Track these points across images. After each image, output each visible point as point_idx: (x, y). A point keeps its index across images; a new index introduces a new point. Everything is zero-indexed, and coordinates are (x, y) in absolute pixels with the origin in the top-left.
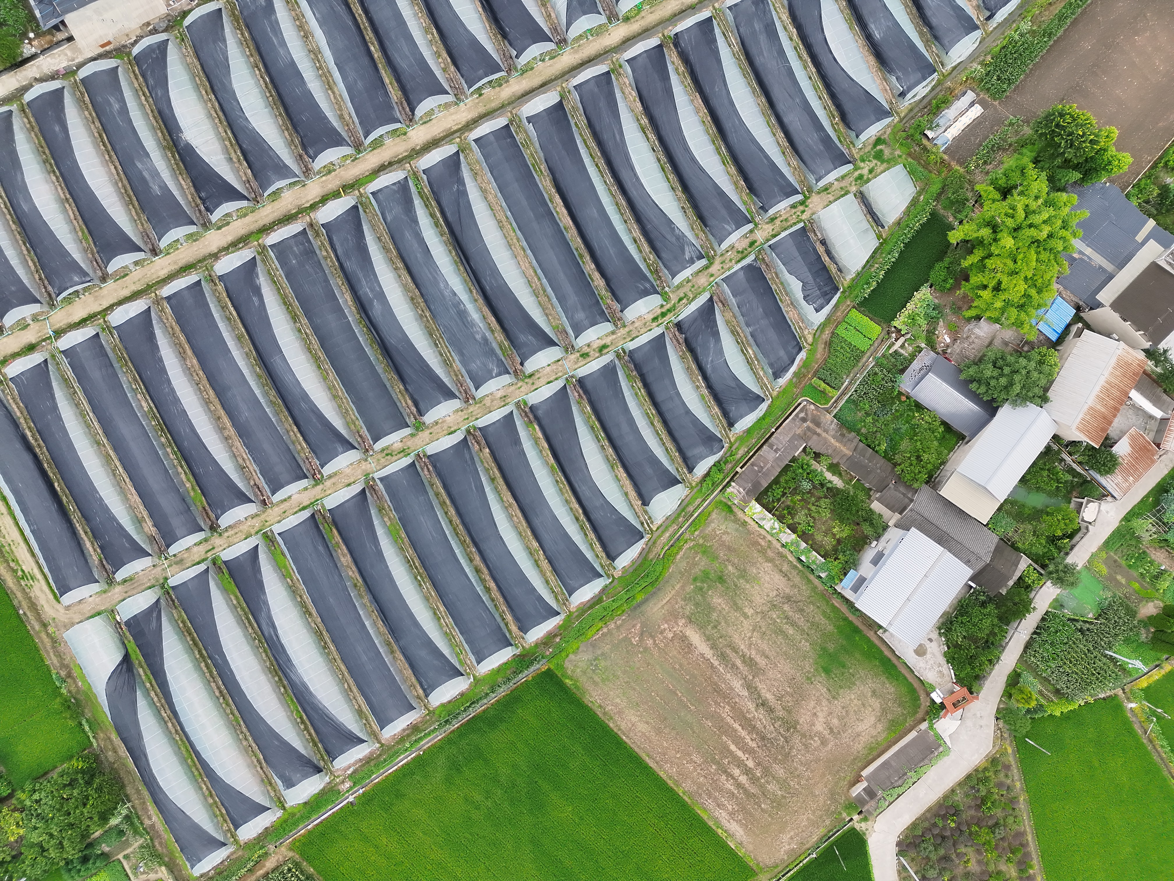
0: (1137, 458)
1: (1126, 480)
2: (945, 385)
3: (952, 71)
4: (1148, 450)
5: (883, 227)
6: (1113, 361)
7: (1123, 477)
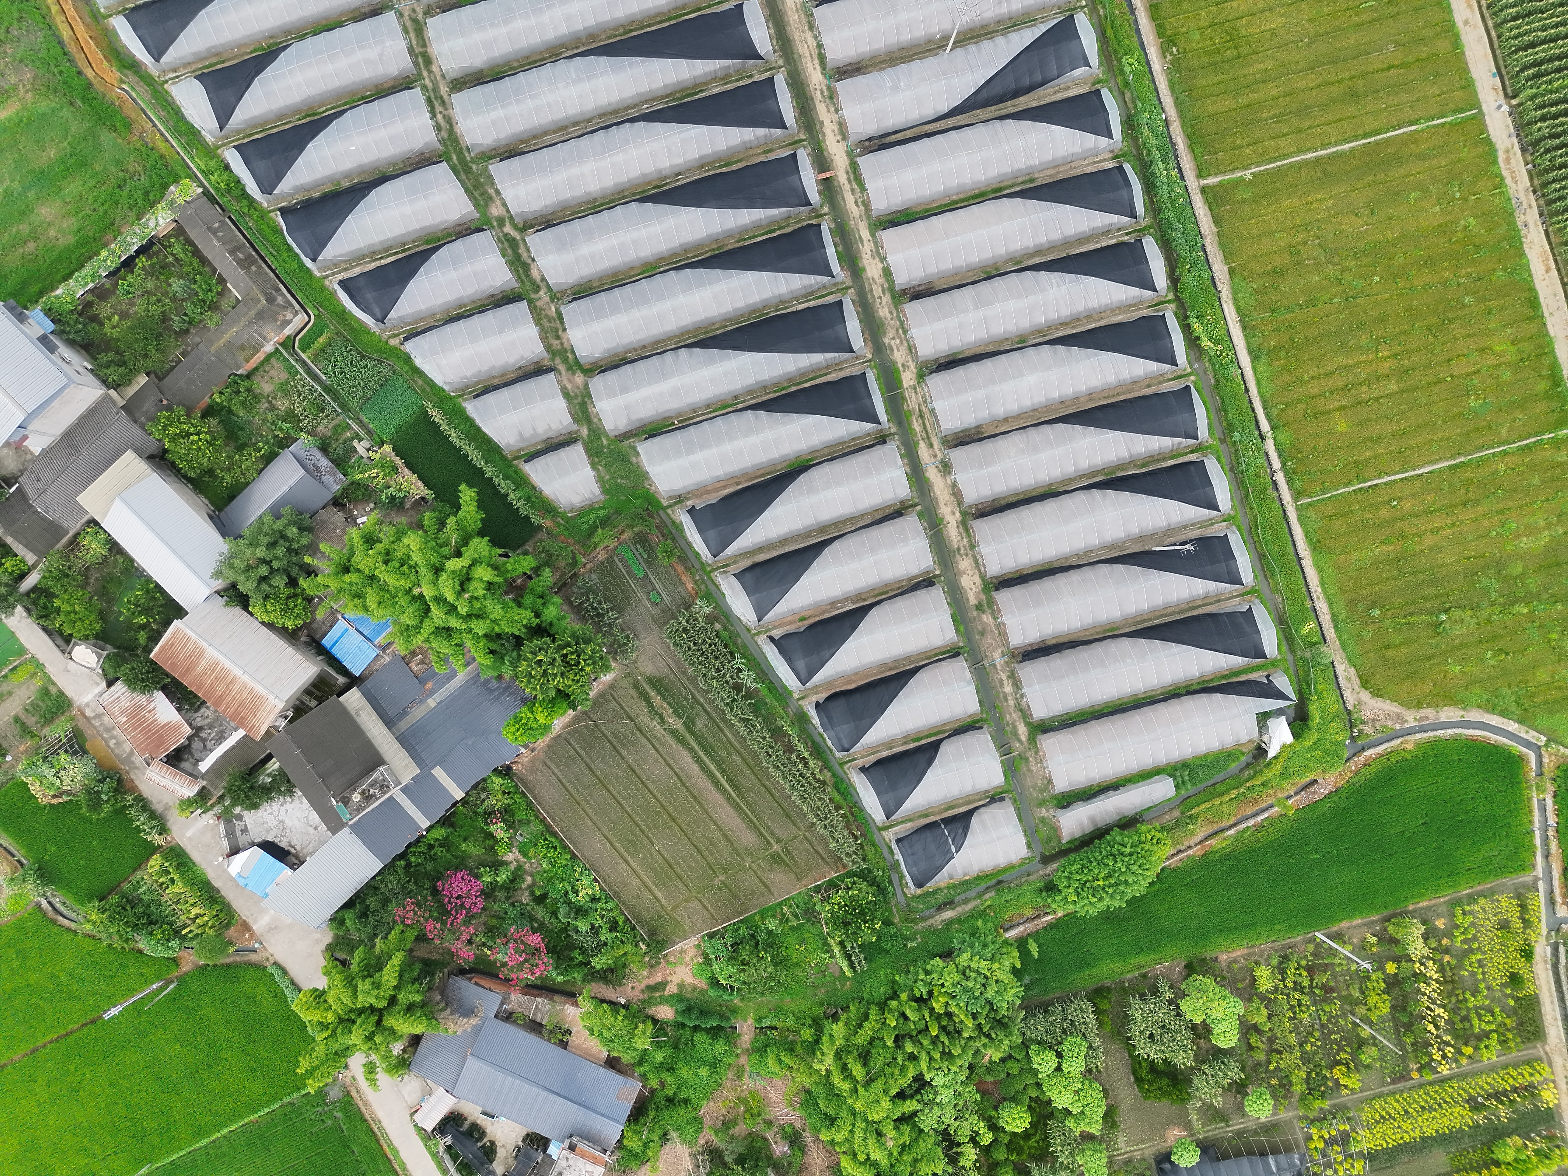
0: (150, 731)
1: (122, 713)
2: (285, 488)
3: (715, 584)
4: (158, 747)
5: (525, 462)
6: (260, 689)
7: (126, 710)
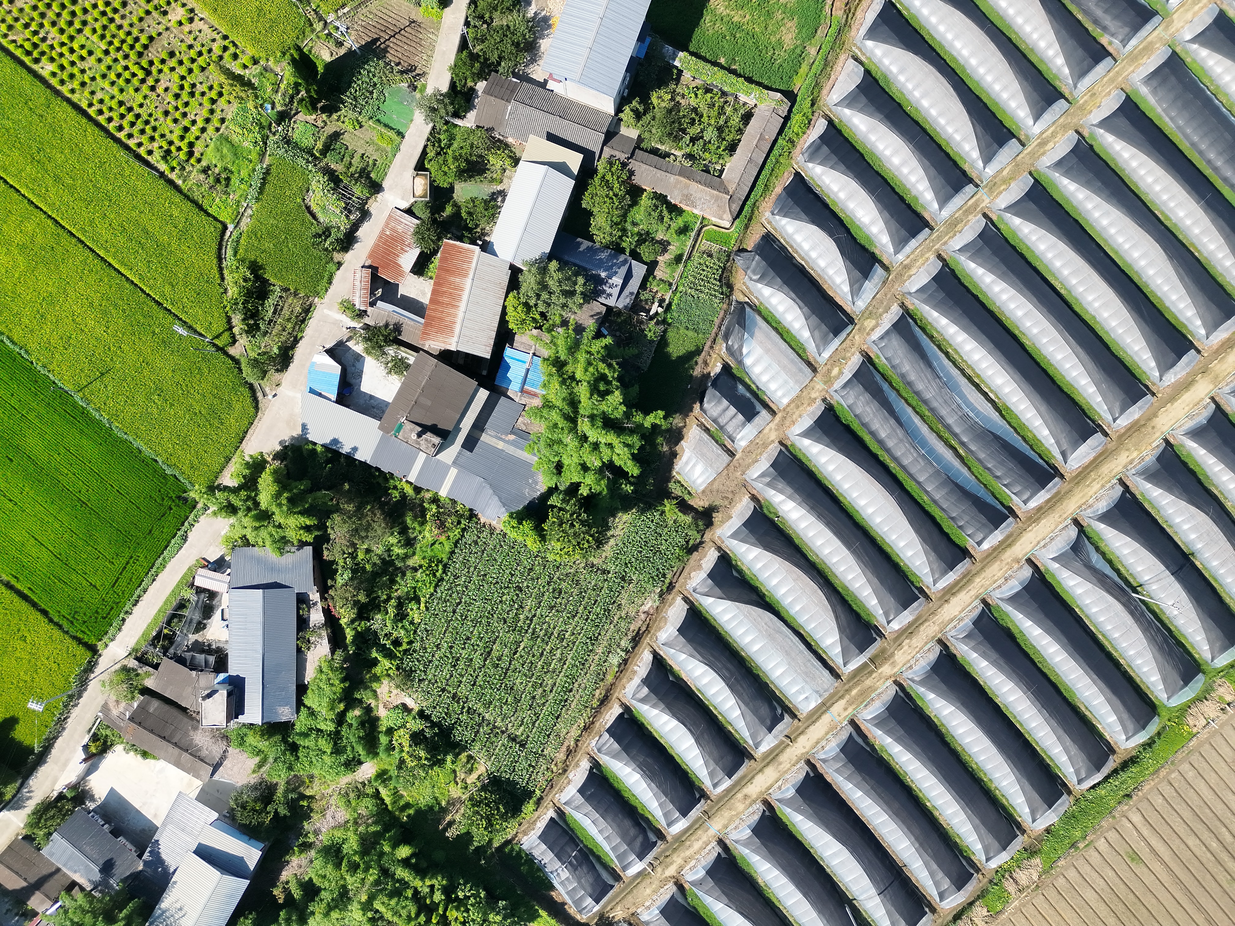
0: (389, 255)
1: (392, 230)
5: (697, 425)
6: (457, 328)
